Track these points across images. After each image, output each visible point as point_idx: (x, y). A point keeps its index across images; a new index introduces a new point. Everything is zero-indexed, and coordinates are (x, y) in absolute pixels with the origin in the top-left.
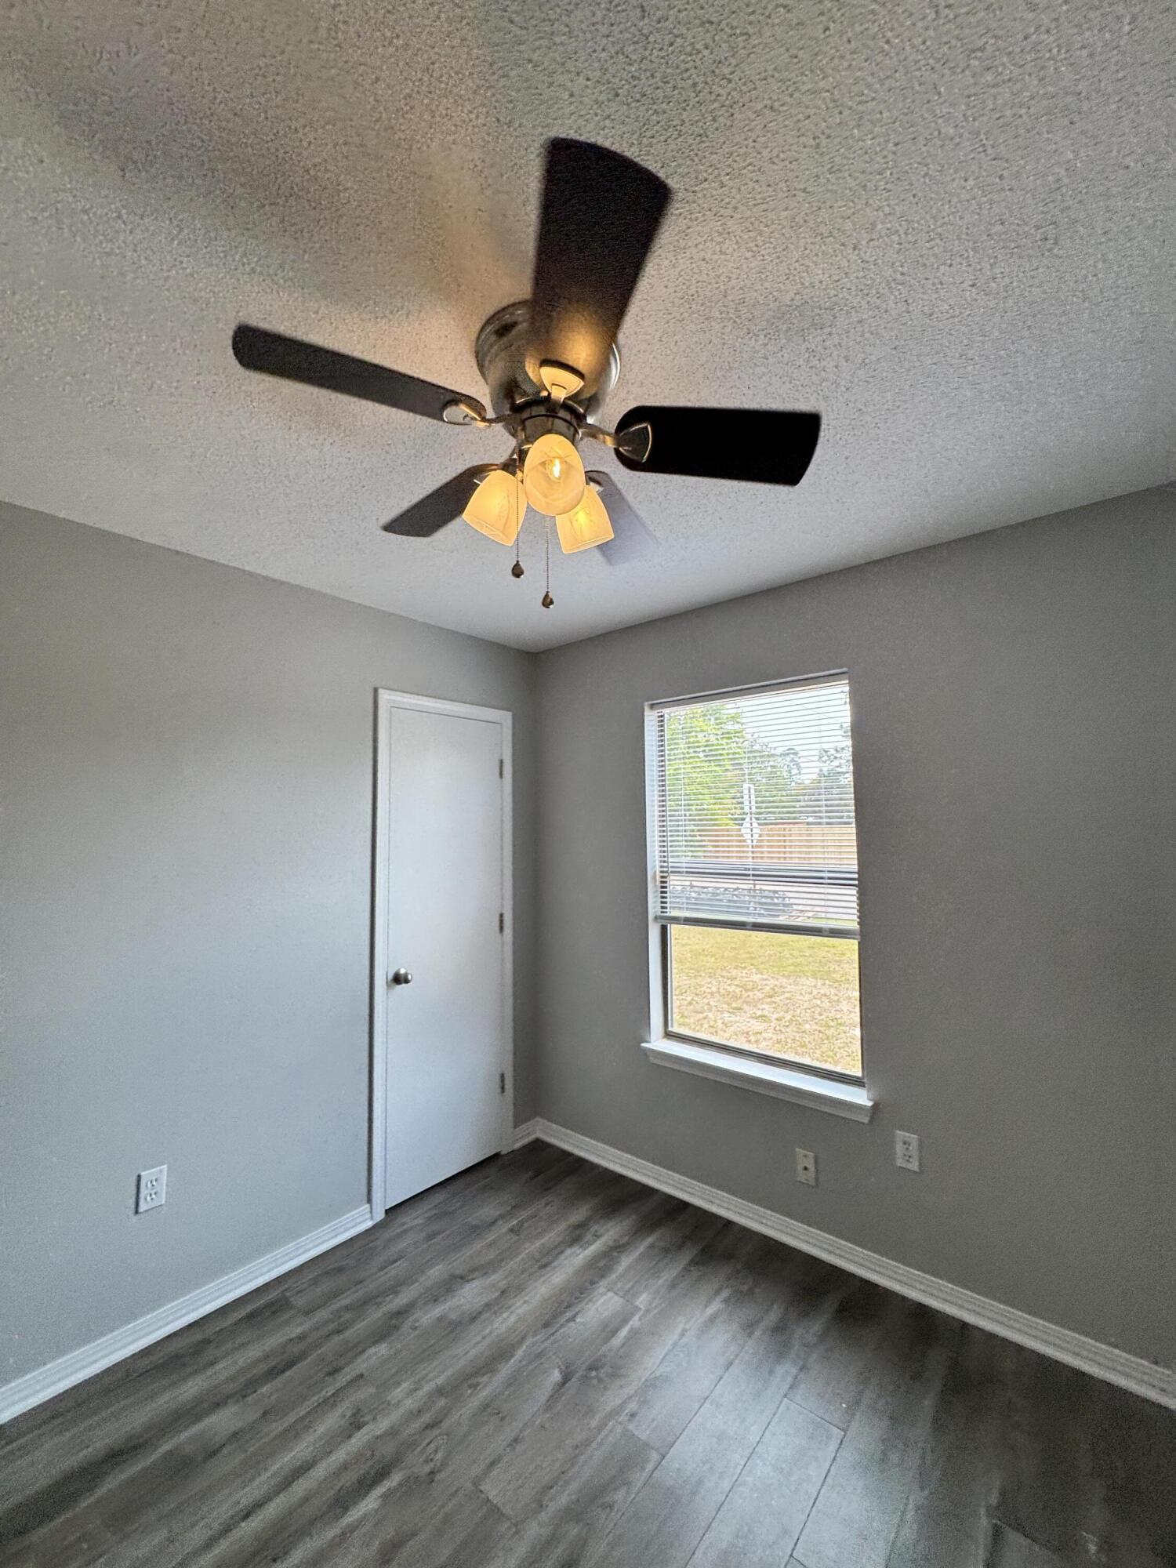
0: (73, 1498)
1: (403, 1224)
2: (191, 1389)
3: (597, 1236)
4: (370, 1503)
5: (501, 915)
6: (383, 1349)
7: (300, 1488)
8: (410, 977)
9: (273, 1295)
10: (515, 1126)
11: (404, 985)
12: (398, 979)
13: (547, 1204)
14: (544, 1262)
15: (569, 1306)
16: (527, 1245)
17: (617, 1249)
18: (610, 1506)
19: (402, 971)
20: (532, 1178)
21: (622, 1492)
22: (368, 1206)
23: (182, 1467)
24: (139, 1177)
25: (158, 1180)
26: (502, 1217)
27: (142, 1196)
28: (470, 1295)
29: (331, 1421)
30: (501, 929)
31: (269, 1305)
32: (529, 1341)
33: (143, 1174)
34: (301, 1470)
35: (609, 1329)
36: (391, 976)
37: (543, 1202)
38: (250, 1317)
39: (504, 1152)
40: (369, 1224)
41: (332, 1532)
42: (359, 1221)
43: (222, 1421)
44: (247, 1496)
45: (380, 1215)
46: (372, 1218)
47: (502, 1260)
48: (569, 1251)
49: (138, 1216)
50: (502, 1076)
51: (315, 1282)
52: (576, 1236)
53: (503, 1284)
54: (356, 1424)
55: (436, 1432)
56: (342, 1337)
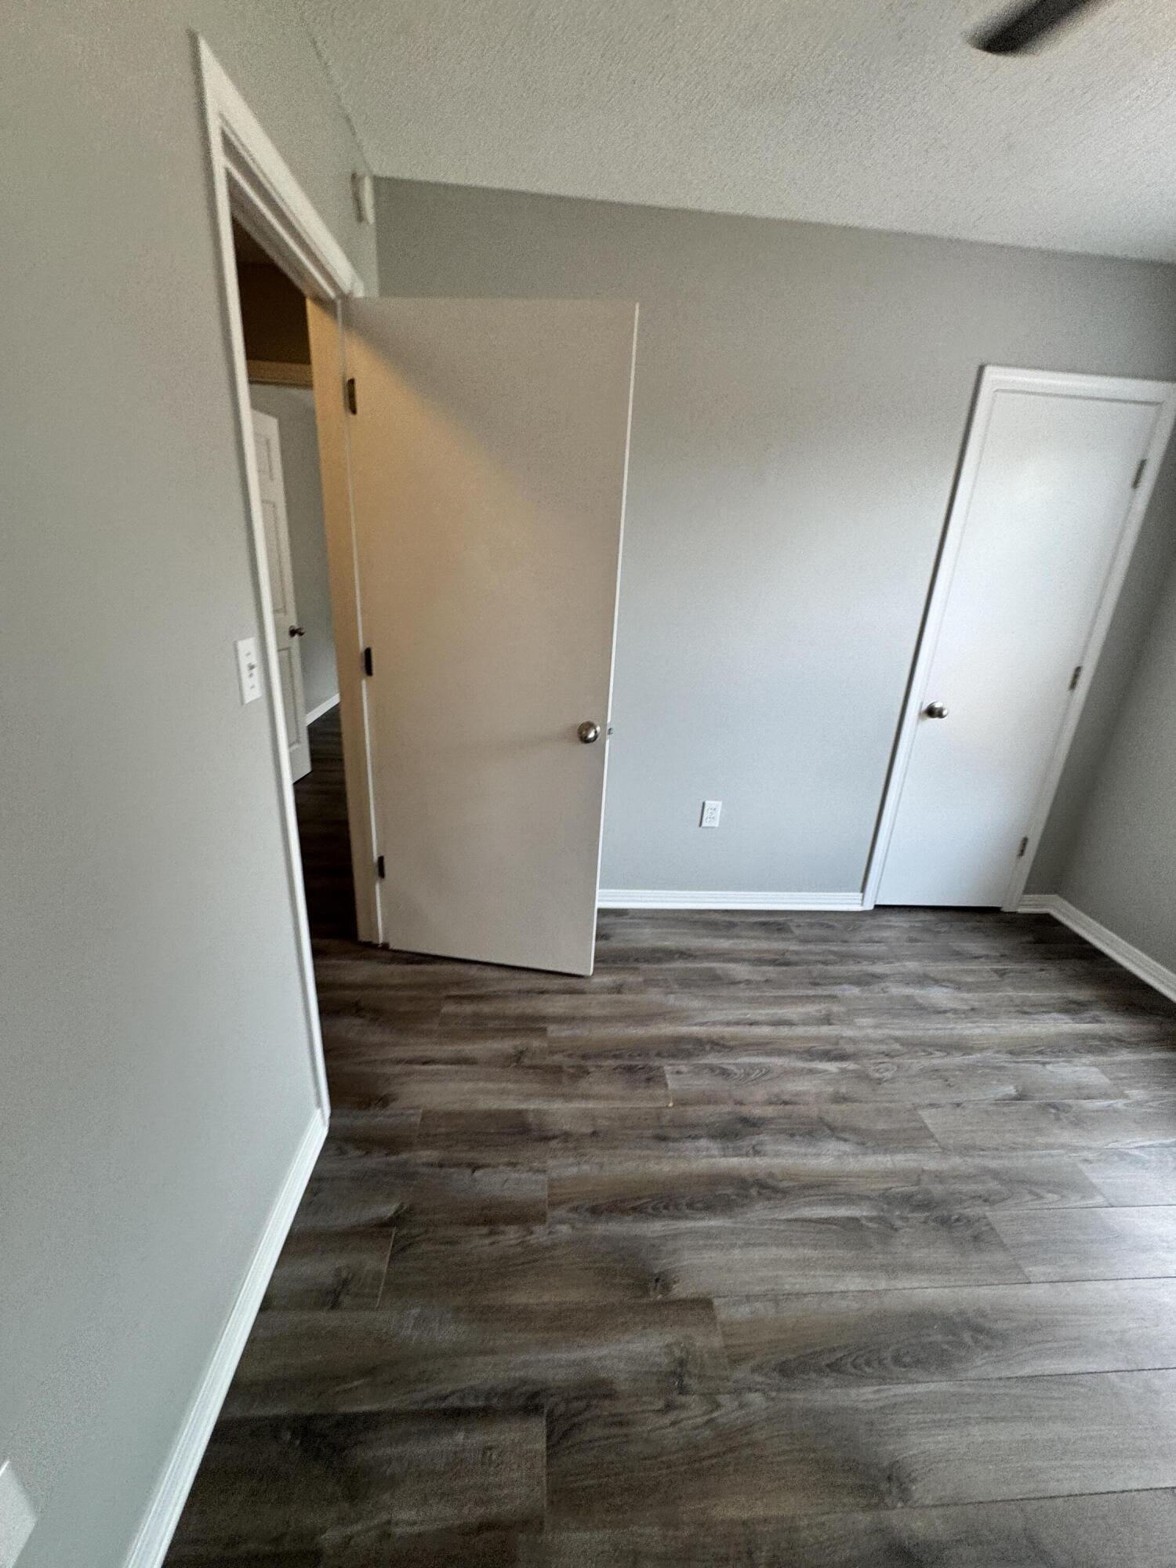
0: (659, 960)
1: (889, 921)
2: (724, 944)
3: (1095, 1020)
4: (832, 1067)
5: (1078, 670)
6: (856, 991)
7: (785, 1031)
8: (944, 713)
9: (781, 919)
10: (1027, 891)
11: (937, 719)
12: (932, 712)
13: (1042, 970)
14: (1024, 1010)
15: (1041, 1053)
16: (1009, 989)
17: (1120, 1042)
18: (1040, 1197)
19: (938, 705)
20: (1030, 942)
21: (1056, 1197)
22: (861, 894)
23: (715, 980)
24: (704, 804)
25: (715, 811)
26: (987, 957)
27: (704, 819)
28: (939, 995)
29: (812, 1009)
30: (1073, 685)
31: (778, 924)
32: (988, 1054)
33: (707, 802)
34: (789, 1023)
35: (1083, 1092)
36: (925, 707)
37: (1039, 966)
38: (764, 924)
39: (1006, 909)
40: (859, 908)
41: (800, 1064)
42: (849, 902)
43: (740, 971)
44: (751, 1014)
45: (869, 906)
46: (862, 905)
47: (978, 987)
48: (1055, 1015)
49: (701, 828)
50: (1025, 841)
51: (811, 925)
52: (1072, 1008)
53: (976, 1005)
54: (827, 1020)
55: (886, 1060)
56: (825, 967)
